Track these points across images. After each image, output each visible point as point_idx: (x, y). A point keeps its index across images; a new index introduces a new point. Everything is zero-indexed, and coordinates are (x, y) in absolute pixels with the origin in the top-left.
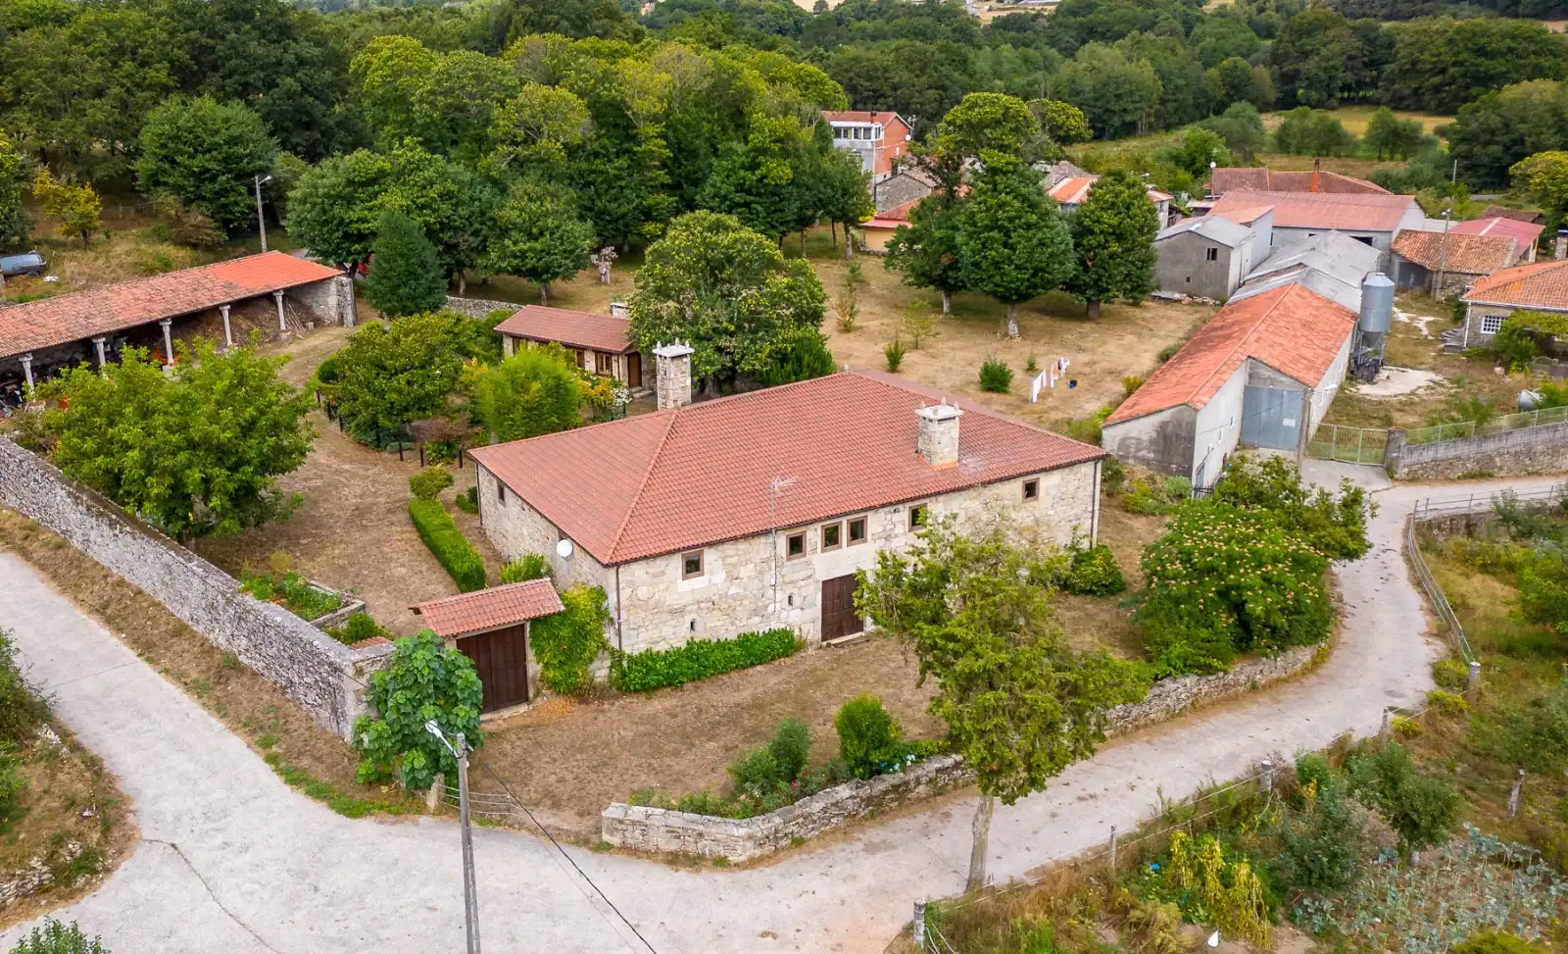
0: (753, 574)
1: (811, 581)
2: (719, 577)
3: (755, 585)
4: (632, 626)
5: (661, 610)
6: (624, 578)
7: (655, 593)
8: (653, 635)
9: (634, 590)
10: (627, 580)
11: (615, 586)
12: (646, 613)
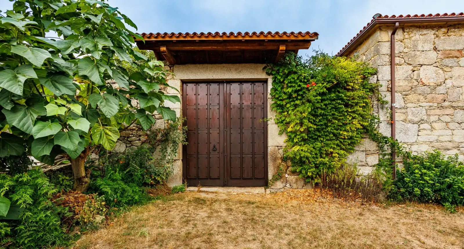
4: (410, 117)
5: (454, 104)
6: (402, 49)
7: (446, 79)
8: (441, 137)
9: (415, 69)
10: (407, 53)
11: (387, 59)
12: (431, 104)
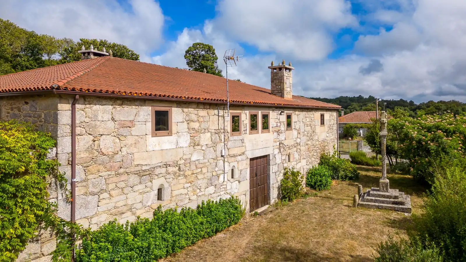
0: (210, 143)
1: (243, 157)
2: (185, 141)
3: (211, 154)
4: (91, 189)
5: (128, 170)
6: (83, 119)
7: (121, 148)
8: (118, 203)
9: (96, 139)
10: (88, 123)
11: (68, 129)
12: (109, 173)
